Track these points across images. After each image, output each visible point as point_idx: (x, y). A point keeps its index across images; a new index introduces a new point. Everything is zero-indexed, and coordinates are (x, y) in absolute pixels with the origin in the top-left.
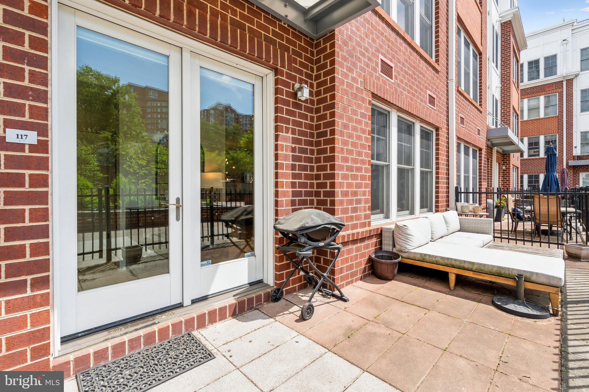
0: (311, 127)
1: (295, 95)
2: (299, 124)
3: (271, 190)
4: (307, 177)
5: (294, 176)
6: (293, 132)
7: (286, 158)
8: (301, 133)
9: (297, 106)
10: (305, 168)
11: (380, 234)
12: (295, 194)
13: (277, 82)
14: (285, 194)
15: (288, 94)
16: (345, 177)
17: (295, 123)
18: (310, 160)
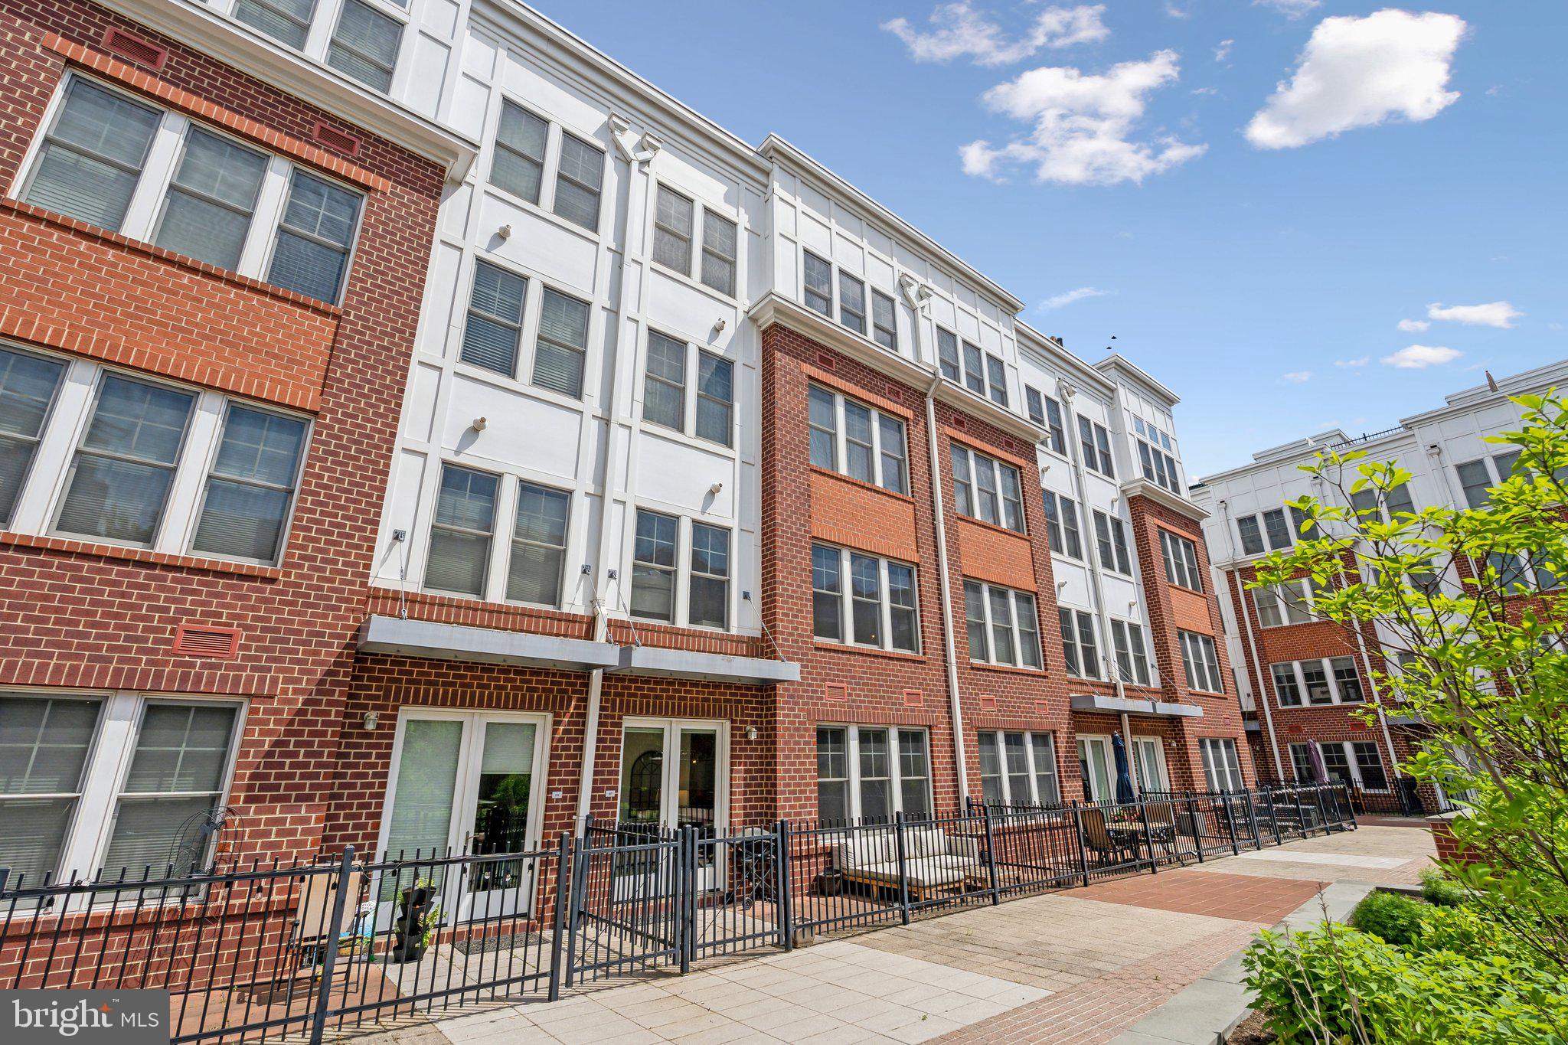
0: (760, 757)
1: (746, 735)
2: (750, 757)
3: (727, 812)
4: (757, 800)
5: (746, 800)
6: (745, 764)
7: (739, 786)
8: (752, 764)
9: (749, 742)
10: (755, 793)
11: (829, 853)
12: (746, 815)
13: (732, 728)
14: (737, 815)
15: (741, 736)
16: (787, 800)
17: (747, 757)
18: (760, 785)
